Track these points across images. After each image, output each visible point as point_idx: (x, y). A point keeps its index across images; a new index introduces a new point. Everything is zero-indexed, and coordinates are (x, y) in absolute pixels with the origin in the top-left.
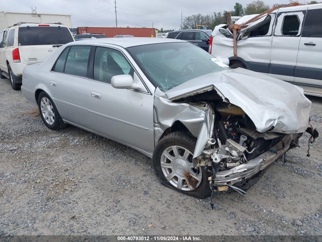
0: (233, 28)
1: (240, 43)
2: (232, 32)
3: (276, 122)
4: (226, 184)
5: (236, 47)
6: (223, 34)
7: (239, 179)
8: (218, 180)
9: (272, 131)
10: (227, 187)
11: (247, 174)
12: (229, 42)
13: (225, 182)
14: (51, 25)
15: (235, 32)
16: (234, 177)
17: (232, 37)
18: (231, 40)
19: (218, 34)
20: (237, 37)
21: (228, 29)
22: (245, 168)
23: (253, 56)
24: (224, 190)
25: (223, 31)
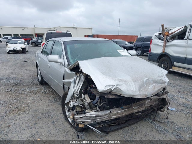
0: (164, 34)
1: (168, 44)
2: (164, 37)
3: (114, 87)
4: (82, 122)
5: (165, 46)
6: (158, 38)
7: (91, 121)
8: (77, 119)
9: (111, 93)
10: (84, 125)
11: (97, 119)
12: (161, 43)
13: (81, 122)
14: (63, 32)
15: (165, 37)
16: (87, 119)
17: (163, 40)
18: (163, 42)
19: (155, 38)
20: (166, 40)
21: (162, 35)
22: (94, 114)
23: (175, 52)
24: (82, 126)
25: (158, 36)
